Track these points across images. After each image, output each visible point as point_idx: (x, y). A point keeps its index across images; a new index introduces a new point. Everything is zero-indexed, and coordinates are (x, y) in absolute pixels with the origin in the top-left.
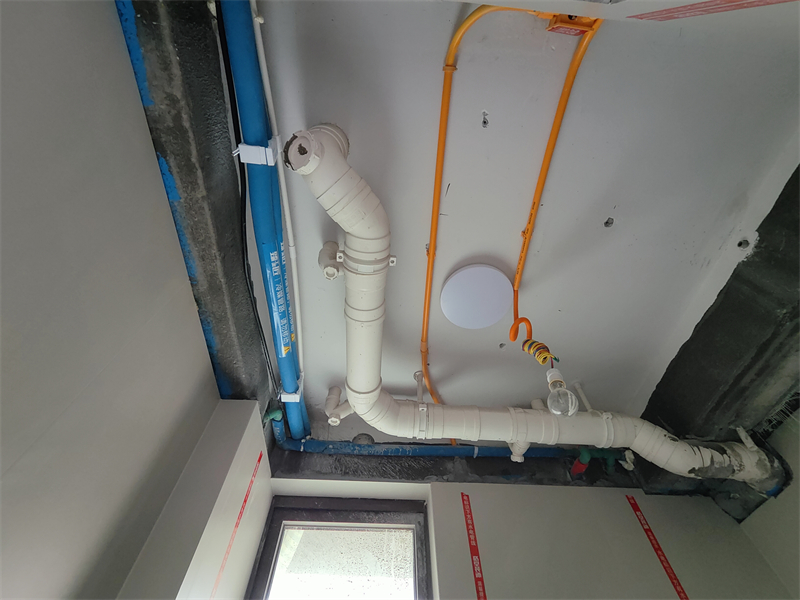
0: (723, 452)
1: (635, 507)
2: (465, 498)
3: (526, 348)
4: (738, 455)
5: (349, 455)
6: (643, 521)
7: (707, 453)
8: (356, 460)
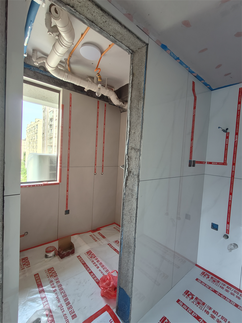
0: (124, 103)
1: (105, 106)
2: (71, 94)
3: (97, 75)
4: (126, 105)
5: (39, 73)
6: (105, 108)
7: (121, 103)
8: (40, 75)
